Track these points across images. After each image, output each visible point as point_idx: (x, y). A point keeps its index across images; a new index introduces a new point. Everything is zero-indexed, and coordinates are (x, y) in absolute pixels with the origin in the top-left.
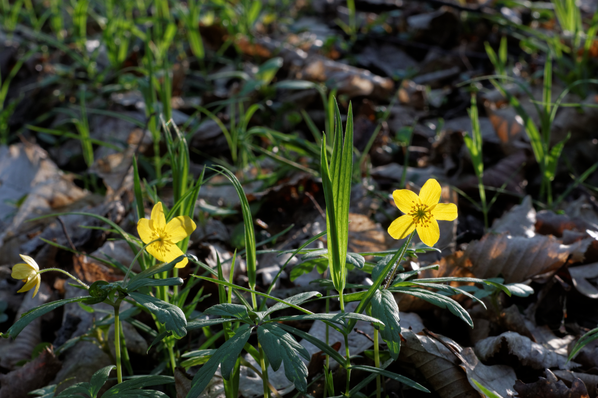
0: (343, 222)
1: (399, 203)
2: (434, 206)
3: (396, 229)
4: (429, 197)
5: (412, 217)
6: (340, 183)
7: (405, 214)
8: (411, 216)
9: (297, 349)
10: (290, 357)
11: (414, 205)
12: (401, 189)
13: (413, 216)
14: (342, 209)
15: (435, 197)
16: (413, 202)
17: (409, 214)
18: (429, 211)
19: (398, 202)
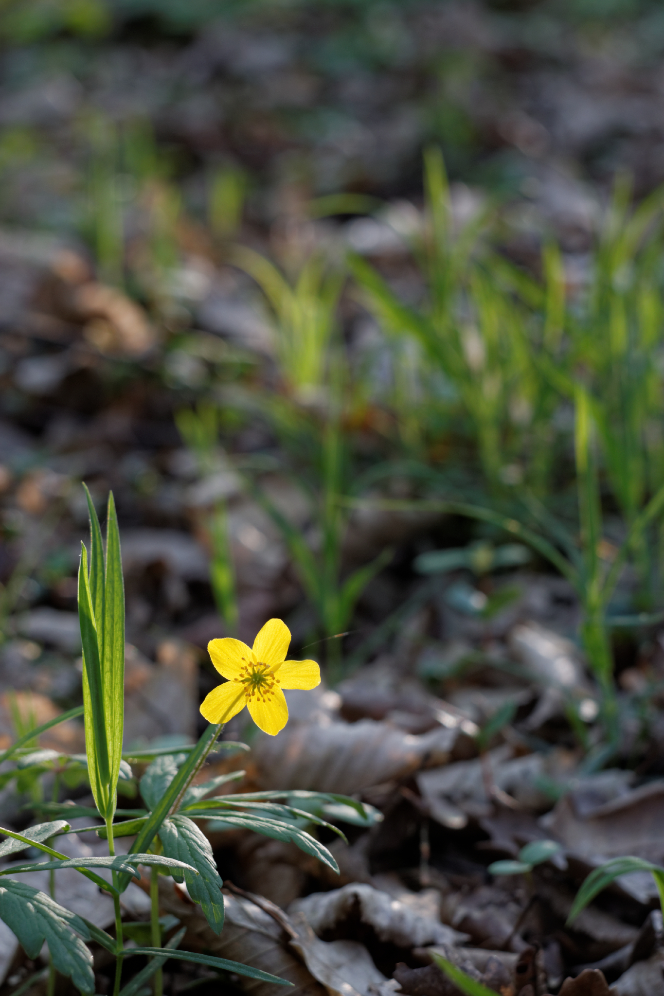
0: (115, 698)
1: (218, 662)
2: (279, 666)
3: (213, 707)
4: (269, 650)
5: (242, 686)
6: (106, 632)
7: (229, 681)
8: (241, 683)
9: (66, 918)
10: (57, 933)
11: (244, 664)
12: (223, 638)
13: (244, 683)
14: (112, 675)
15: (280, 649)
16: (243, 659)
17: (236, 680)
18: (271, 675)
19: (218, 660)
